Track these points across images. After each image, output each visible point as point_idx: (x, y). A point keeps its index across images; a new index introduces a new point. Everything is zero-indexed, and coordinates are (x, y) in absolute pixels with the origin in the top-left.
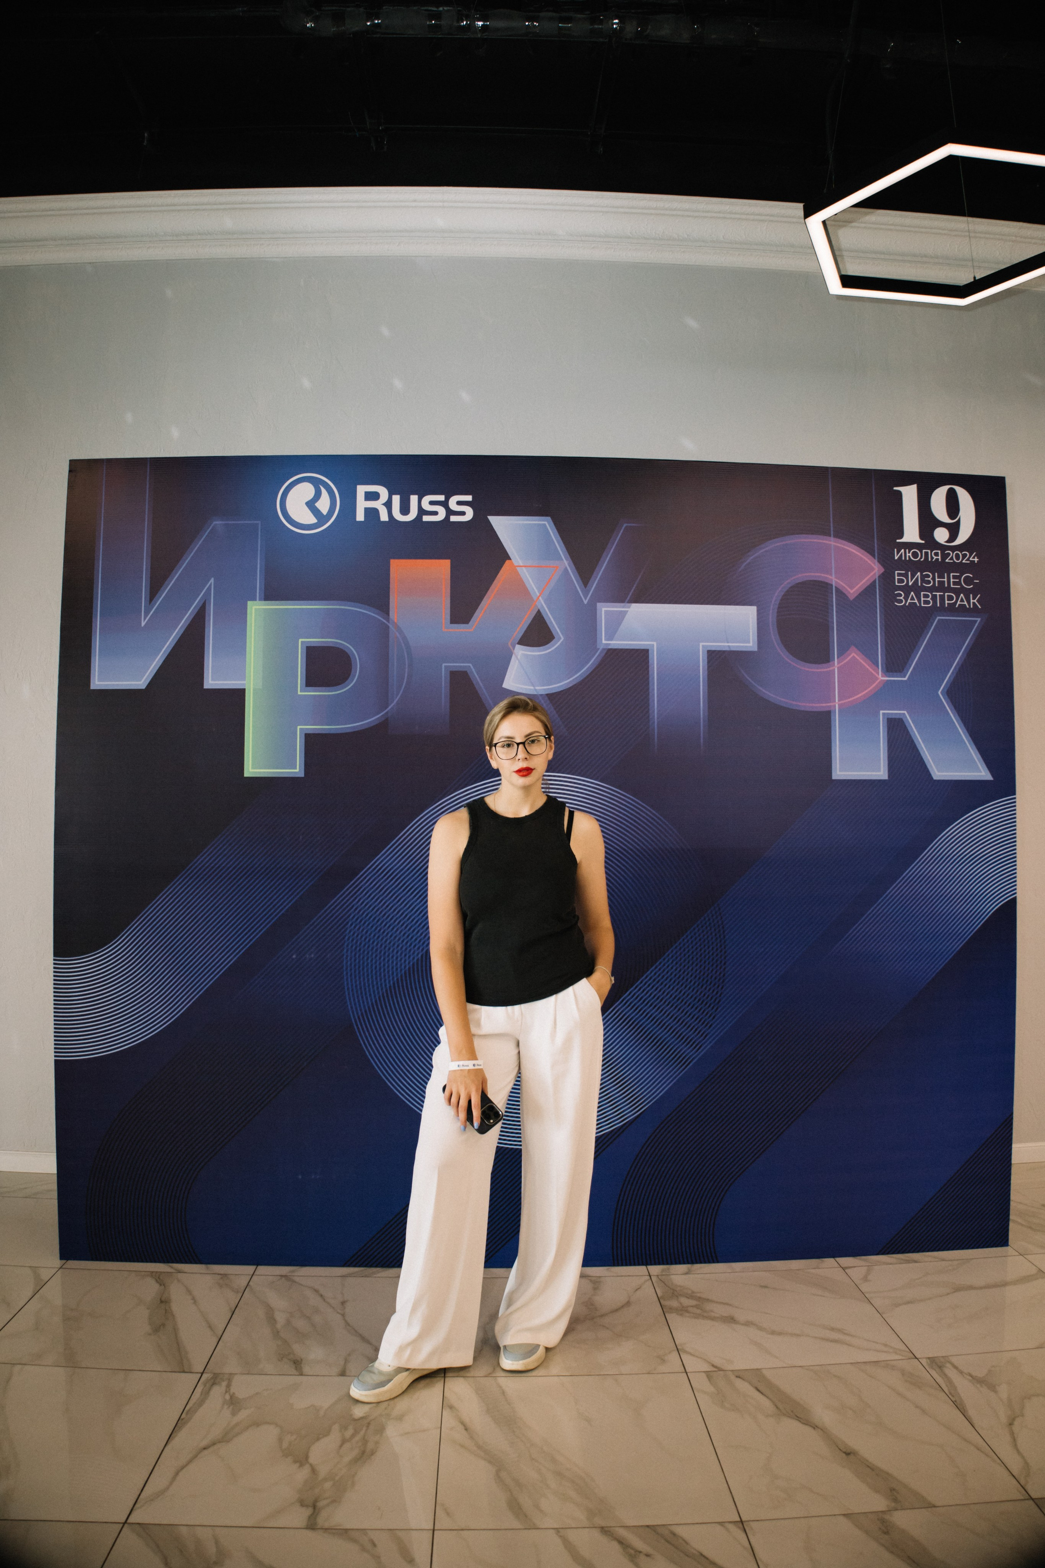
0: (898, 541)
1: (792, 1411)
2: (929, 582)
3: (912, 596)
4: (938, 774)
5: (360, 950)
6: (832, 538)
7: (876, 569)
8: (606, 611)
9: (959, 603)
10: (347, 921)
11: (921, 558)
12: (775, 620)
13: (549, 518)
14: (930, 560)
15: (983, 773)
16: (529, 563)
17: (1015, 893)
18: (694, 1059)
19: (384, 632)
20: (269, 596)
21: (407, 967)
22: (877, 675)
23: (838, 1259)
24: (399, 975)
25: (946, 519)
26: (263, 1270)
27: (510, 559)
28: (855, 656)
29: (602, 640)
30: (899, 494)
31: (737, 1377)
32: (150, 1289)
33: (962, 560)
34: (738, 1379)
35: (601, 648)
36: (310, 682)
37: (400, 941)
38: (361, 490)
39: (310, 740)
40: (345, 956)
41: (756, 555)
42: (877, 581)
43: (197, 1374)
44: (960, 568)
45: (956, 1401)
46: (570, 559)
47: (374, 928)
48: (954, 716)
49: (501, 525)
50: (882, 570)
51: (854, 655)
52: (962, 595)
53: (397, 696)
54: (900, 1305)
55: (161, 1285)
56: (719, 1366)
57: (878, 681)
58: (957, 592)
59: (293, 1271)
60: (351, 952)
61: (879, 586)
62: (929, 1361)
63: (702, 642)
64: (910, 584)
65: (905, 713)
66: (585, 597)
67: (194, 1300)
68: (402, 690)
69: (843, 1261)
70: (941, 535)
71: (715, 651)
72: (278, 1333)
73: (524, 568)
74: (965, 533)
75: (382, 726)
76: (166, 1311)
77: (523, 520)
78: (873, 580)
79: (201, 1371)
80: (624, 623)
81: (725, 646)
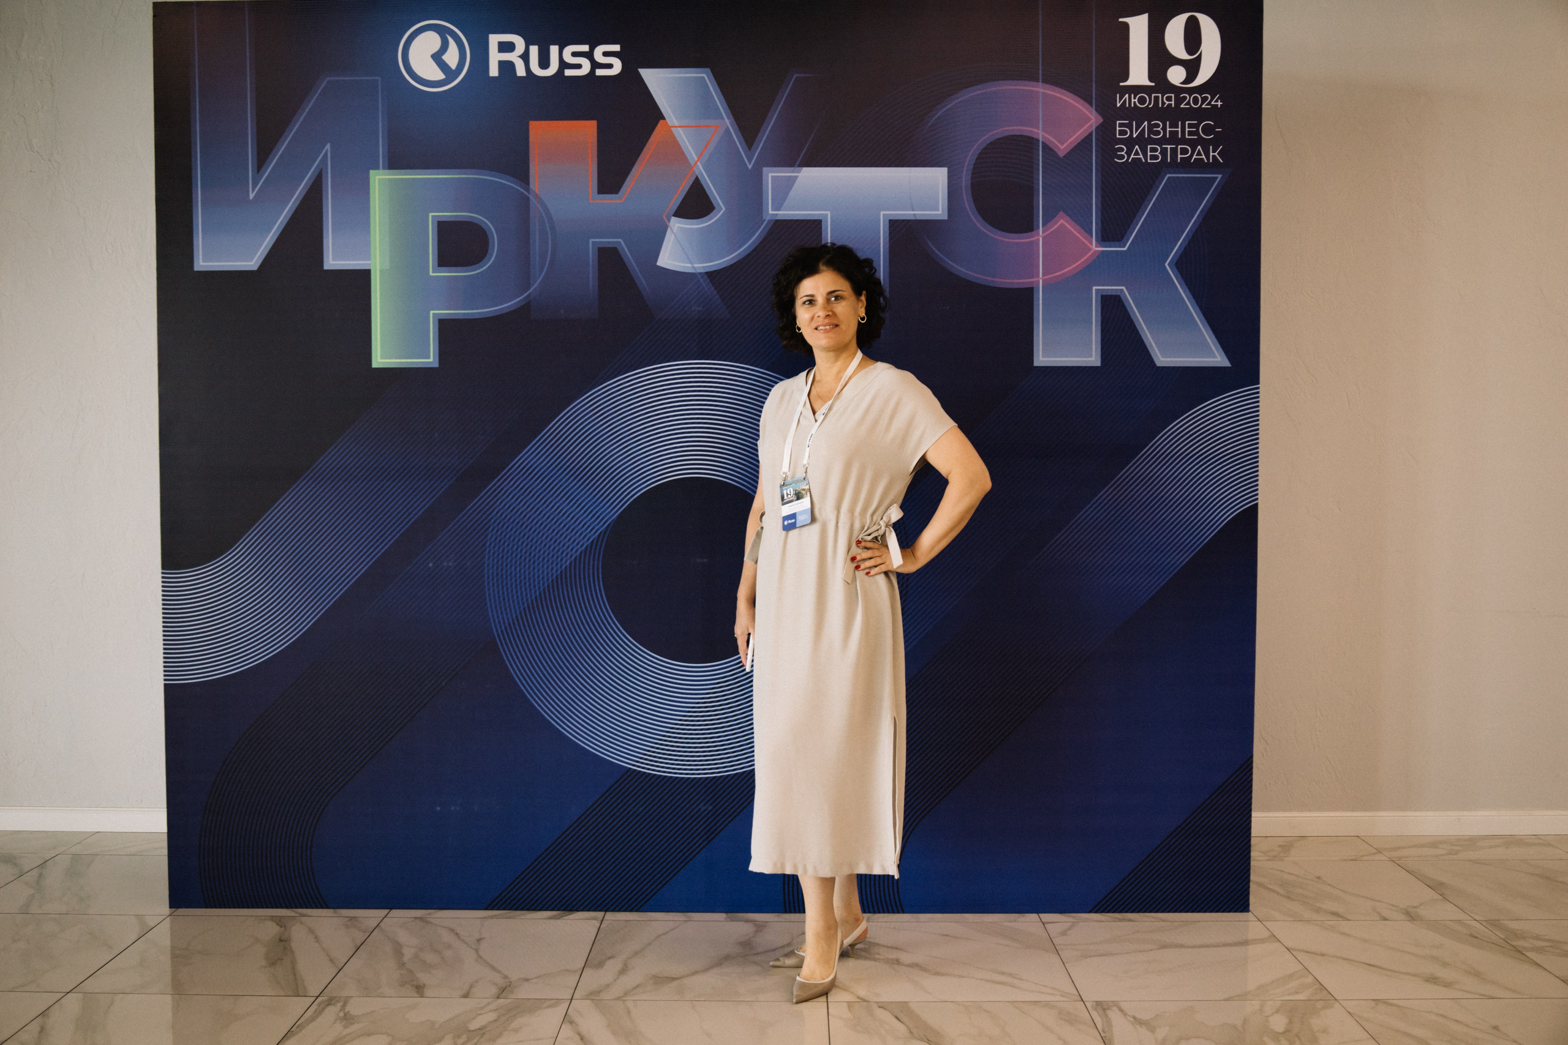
0: (1121, 84)
2: (1158, 133)
3: (1137, 150)
4: (1162, 359)
5: (503, 557)
6: (1041, 84)
7: (1093, 119)
8: (772, 177)
9: (1194, 157)
10: (488, 525)
11: (1150, 104)
12: (969, 182)
13: (708, 70)
14: (1160, 106)
15: (1219, 359)
16: (685, 123)
17: (1257, 499)
19: (524, 204)
20: (393, 164)
21: (554, 576)
22: (1089, 245)
23: (1039, 915)
24: (546, 585)
25: (1183, 55)
26: (397, 913)
27: (664, 118)
29: (768, 211)
30: (1126, 26)
31: (881, 1009)
33: (1202, 104)
35: (768, 218)
36: (444, 261)
37: (547, 547)
38: (494, 39)
39: (444, 325)
40: (486, 565)
41: (948, 107)
42: (1094, 132)
43: (308, 999)
44: (1199, 114)
46: (732, 117)
47: (518, 533)
48: (1184, 292)
49: (653, 77)
50: (1101, 120)
51: (1063, 222)
52: (1199, 147)
53: (539, 277)
54: (1091, 957)
55: (281, 927)
56: (863, 996)
57: (1090, 254)
58: (1193, 144)
59: (429, 914)
60: (493, 560)
61: (1096, 139)
62: (1095, 1004)
63: (882, 210)
64: (1135, 136)
65: (1122, 290)
66: (748, 160)
67: (316, 938)
68: (545, 269)
69: (1046, 917)
70: (1176, 75)
71: (897, 221)
72: (404, 964)
73: (679, 129)
74: (1206, 72)
75: (524, 310)
76: (285, 948)
77: (678, 73)
78: (1089, 131)
79: (317, 996)
80: (794, 188)
81: (910, 215)
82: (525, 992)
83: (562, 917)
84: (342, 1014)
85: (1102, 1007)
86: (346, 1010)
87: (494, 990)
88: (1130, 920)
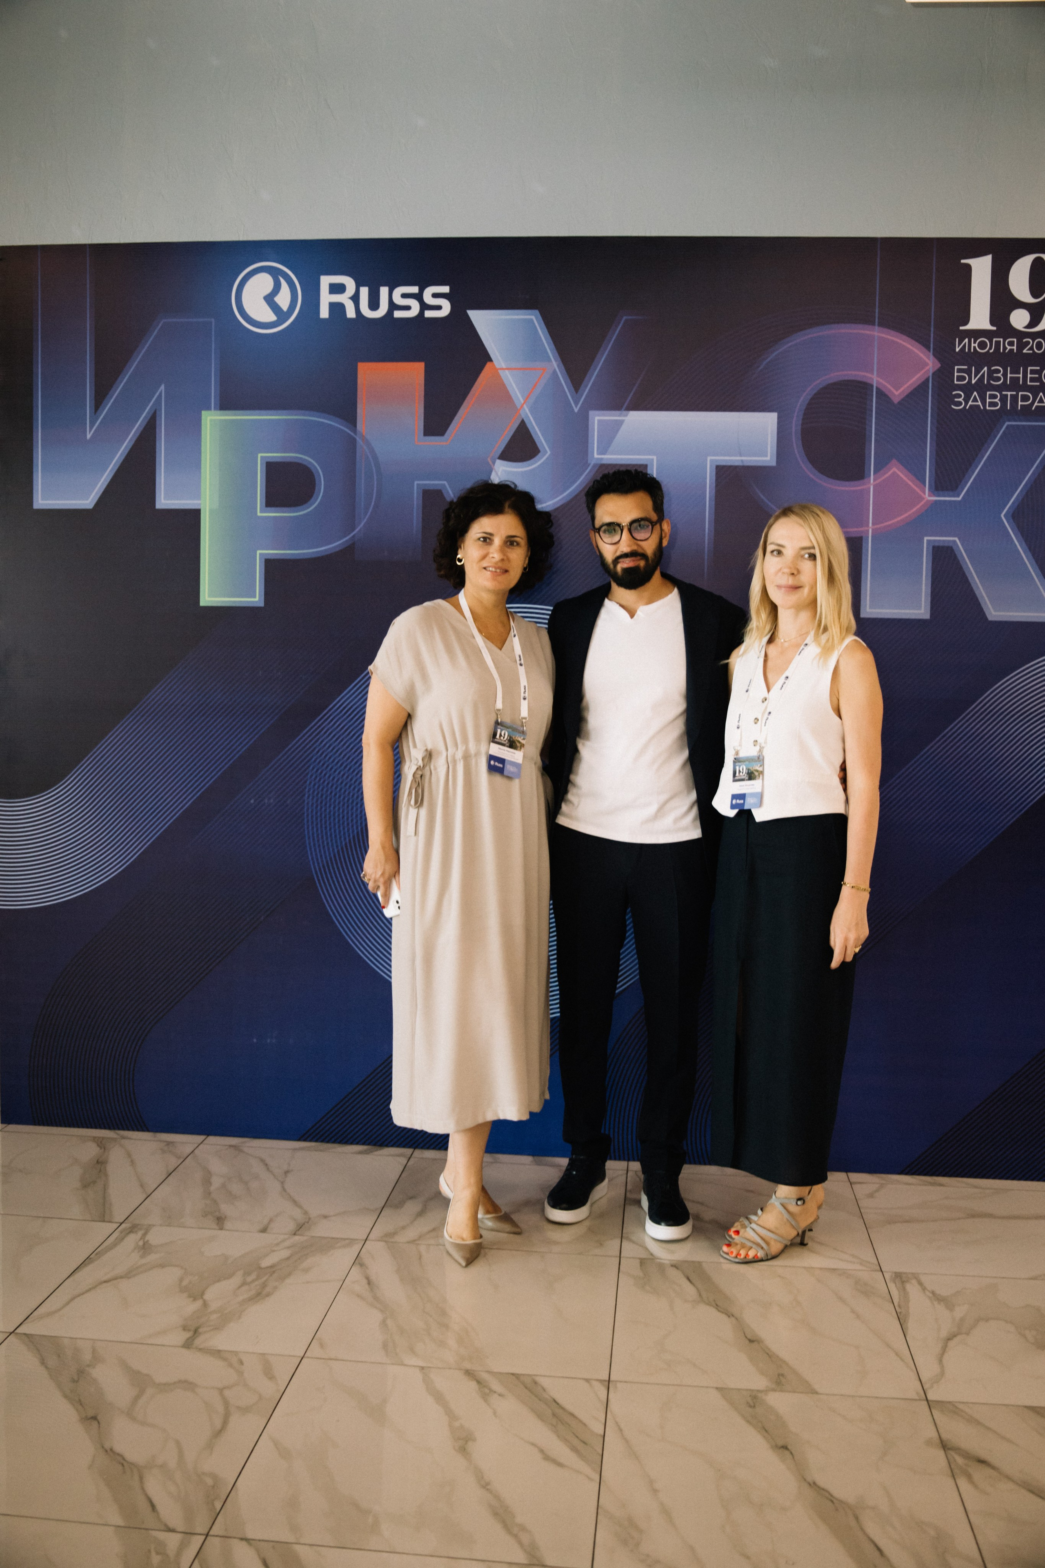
0: (961, 328)
1: (714, 1300)
2: (999, 379)
3: (975, 396)
4: (994, 613)
5: (322, 796)
6: (877, 327)
7: (929, 364)
8: (599, 421)
9: (1036, 404)
10: (308, 764)
11: (990, 348)
12: (799, 428)
13: (537, 312)
14: (1001, 351)
16: (513, 365)
19: (351, 445)
20: (225, 405)
22: (921, 493)
23: (849, 1174)
25: (1027, 298)
26: (213, 1139)
27: (491, 360)
28: (898, 472)
29: (593, 455)
30: (968, 268)
31: (672, 1267)
32: (89, 1151)
35: (593, 463)
36: (271, 501)
38: (326, 281)
39: (271, 565)
40: (306, 802)
41: (781, 350)
42: (930, 380)
43: (113, 1225)
44: (1042, 360)
46: (559, 359)
47: (337, 772)
48: (1020, 544)
49: (482, 320)
50: (939, 365)
51: (895, 470)
52: (1041, 394)
53: (364, 518)
54: (896, 1223)
55: (100, 1150)
57: (922, 503)
58: (1035, 391)
59: (244, 1142)
61: (933, 385)
62: (894, 1275)
63: (710, 456)
64: (973, 382)
65: (955, 541)
66: (575, 404)
67: (132, 1162)
68: (369, 514)
69: (855, 1176)
70: (1019, 319)
71: (724, 466)
72: (210, 1194)
73: (507, 371)
75: (349, 550)
76: (100, 1171)
77: (506, 315)
78: (926, 377)
79: (122, 1221)
80: (620, 432)
81: (738, 461)
82: (322, 1230)
83: (372, 1152)
84: (141, 1243)
85: (900, 1278)
86: (146, 1239)
87: (292, 1226)
88: (941, 1185)
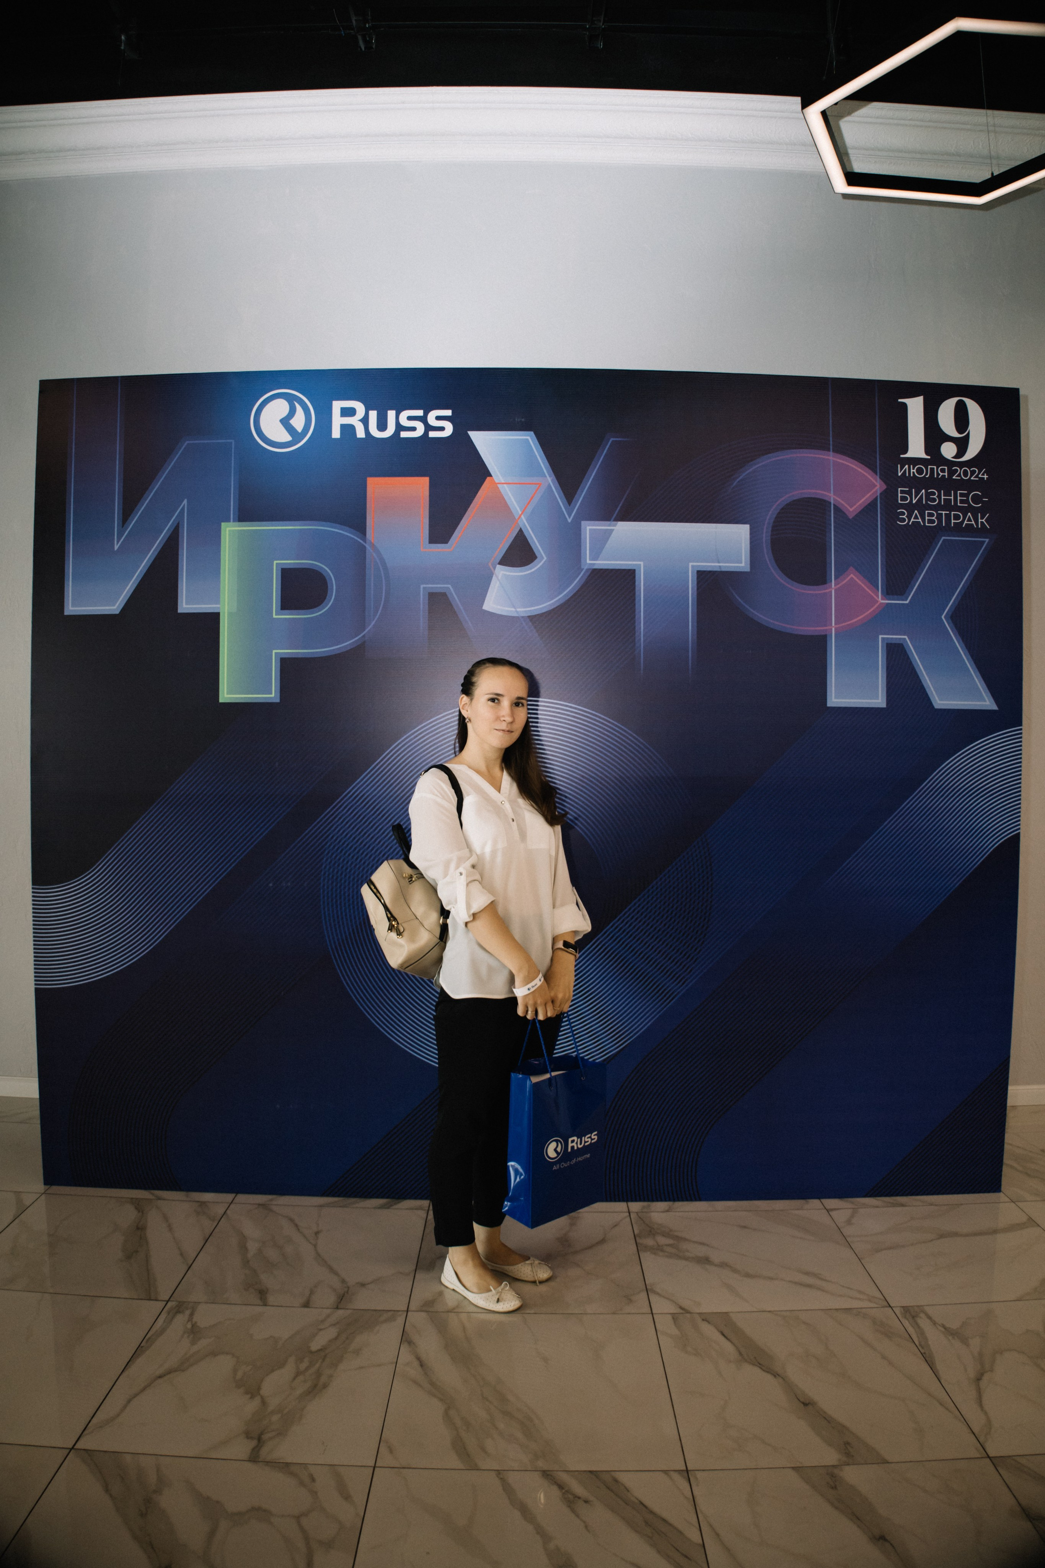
0: (902, 456)
1: (755, 1358)
2: (934, 500)
3: (916, 514)
4: (939, 702)
5: (337, 879)
6: (831, 453)
7: (878, 486)
8: (590, 531)
9: (966, 522)
10: (323, 849)
11: (927, 474)
12: (769, 539)
13: (532, 433)
14: (935, 476)
15: (988, 703)
16: (511, 480)
17: (1019, 829)
18: (679, 993)
19: (361, 553)
20: (244, 516)
22: (875, 597)
23: (823, 1200)
26: (242, 1198)
27: (492, 476)
28: (854, 577)
29: (586, 560)
30: (905, 406)
31: (703, 1320)
32: (128, 1216)
33: (971, 476)
34: (705, 1322)
35: (586, 568)
36: (287, 604)
38: (337, 406)
39: (286, 664)
40: (322, 885)
41: (751, 470)
42: (879, 497)
43: (160, 1303)
44: (969, 485)
45: (925, 1353)
46: (553, 475)
48: (959, 642)
49: (482, 440)
50: (885, 487)
51: (852, 576)
52: (969, 514)
53: (374, 619)
54: (882, 1250)
55: (139, 1212)
56: (686, 1308)
57: (877, 605)
58: (964, 511)
59: (271, 1200)
60: (328, 881)
61: (881, 504)
62: (902, 1310)
63: (693, 561)
64: (914, 502)
65: (905, 639)
66: (568, 515)
67: (170, 1227)
68: (377, 617)
69: (828, 1202)
70: (948, 450)
71: (704, 571)
72: (248, 1261)
73: (505, 485)
74: (974, 448)
75: (359, 650)
76: (141, 1237)
77: (506, 435)
78: (874, 497)
79: (167, 1298)
80: (609, 542)
81: (715, 566)
82: (363, 1301)
83: (390, 1205)
84: (189, 1326)
85: (906, 1310)
86: (194, 1320)
87: (332, 1298)
88: (903, 1204)
